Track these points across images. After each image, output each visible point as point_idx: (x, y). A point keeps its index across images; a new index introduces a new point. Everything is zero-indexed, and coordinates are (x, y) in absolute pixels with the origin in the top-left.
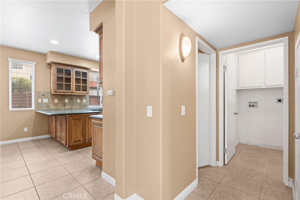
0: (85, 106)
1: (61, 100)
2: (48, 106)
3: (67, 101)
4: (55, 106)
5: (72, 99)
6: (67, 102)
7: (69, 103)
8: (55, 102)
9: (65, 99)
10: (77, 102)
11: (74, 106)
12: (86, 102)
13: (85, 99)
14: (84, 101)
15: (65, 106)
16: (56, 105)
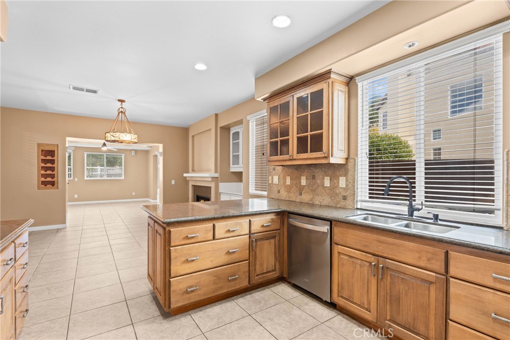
0: (345, 198)
1: (295, 179)
2: (279, 192)
3: (304, 182)
4: (287, 193)
5: (314, 177)
6: (305, 184)
7: (308, 185)
8: (287, 184)
9: (301, 175)
10: (323, 185)
11: (317, 195)
12: (347, 185)
13: (346, 175)
14: (340, 182)
15: (301, 194)
16: (289, 189)
